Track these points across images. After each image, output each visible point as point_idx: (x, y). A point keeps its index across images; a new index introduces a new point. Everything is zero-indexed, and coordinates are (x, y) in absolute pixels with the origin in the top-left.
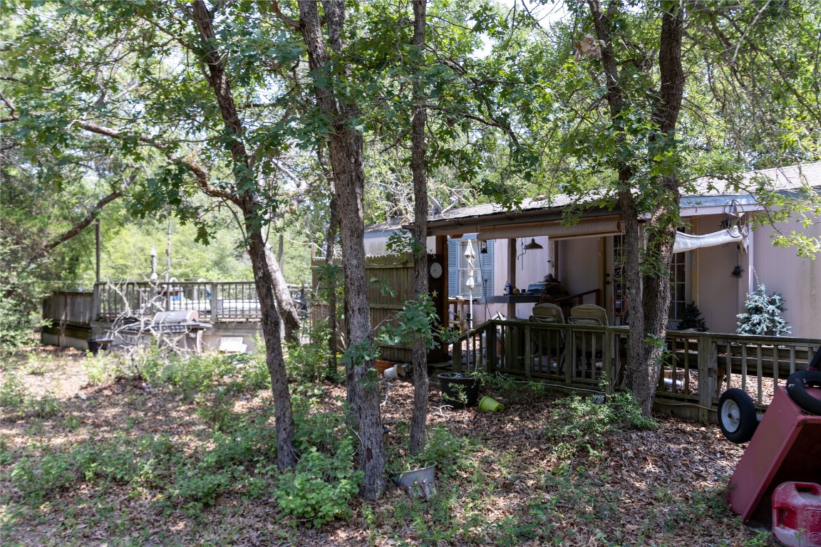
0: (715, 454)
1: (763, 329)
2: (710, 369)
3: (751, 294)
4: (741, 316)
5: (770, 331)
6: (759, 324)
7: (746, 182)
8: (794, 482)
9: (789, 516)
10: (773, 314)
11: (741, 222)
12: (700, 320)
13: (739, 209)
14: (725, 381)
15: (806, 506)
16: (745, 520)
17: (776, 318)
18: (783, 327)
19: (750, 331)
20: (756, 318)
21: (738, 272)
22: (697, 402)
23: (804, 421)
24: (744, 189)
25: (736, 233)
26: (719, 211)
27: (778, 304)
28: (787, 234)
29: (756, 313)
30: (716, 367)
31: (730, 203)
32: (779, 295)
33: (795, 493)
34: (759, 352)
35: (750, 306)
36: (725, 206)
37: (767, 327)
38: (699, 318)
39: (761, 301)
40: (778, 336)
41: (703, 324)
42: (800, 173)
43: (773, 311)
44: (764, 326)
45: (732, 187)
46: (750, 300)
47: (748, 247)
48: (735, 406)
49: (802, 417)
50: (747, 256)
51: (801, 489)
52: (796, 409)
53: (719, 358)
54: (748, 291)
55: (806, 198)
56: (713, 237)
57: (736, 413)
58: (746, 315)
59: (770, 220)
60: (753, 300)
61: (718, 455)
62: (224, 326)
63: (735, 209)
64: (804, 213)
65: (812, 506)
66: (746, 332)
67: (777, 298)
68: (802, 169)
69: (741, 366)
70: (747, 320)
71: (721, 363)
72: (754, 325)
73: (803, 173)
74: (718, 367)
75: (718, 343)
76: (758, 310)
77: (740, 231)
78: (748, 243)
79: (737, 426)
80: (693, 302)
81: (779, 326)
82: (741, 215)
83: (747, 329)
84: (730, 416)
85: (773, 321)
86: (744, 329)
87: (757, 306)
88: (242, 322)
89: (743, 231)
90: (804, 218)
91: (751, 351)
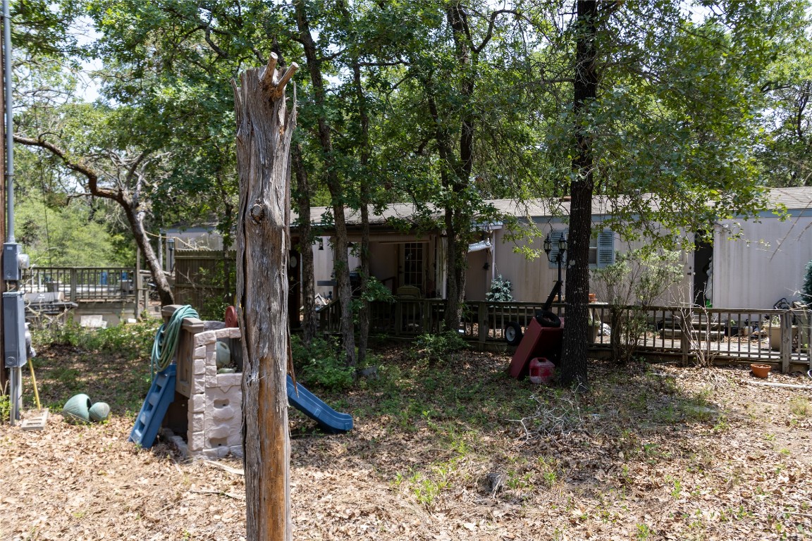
2: (485, 321)
3: (494, 281)
4: (488, 294)
6: (499, 299)
8: (537, 358)
9: (535, 371)
10: (506, 293)
11: (492, 236)
13: (491, 228)
15: (541, 366)
17: (508, 295)
20: (497, 295)
21: (487, 267)
22: (478, 340)
23: (543, 330)
25: (488, 243)
27: (509, 287)
28: (521, 247)
29: (496, 292)
31: (485, 224)
33: (538, 362)
34: (510, 310)
35: (493, 288)
37: (503, 301)
39: (499, 285)
43: (506, 291)
46: (493, 284)
47: (492, 252)
48: (513, 329)
49: (542, 328)
50: (492, 256)
51: (540, 361)
52: (539, 325)
54: (491, 278)
57: (513, 332)
58: (491, 293)
59: (513, 238)
62: (84, 306)
63: (488, 228)
65: (544, 366)
67: (508, 283)
69: (501, 318)
70: (492, 296)
71: (490, 318)
72: (496, 299)
76: (498, 290)
77: (491, 242)
78: (493, 249)
79: (514, 338)
82: (492, 232)
84: (510, 334)
87: (497, 288)
88: (101, 302)
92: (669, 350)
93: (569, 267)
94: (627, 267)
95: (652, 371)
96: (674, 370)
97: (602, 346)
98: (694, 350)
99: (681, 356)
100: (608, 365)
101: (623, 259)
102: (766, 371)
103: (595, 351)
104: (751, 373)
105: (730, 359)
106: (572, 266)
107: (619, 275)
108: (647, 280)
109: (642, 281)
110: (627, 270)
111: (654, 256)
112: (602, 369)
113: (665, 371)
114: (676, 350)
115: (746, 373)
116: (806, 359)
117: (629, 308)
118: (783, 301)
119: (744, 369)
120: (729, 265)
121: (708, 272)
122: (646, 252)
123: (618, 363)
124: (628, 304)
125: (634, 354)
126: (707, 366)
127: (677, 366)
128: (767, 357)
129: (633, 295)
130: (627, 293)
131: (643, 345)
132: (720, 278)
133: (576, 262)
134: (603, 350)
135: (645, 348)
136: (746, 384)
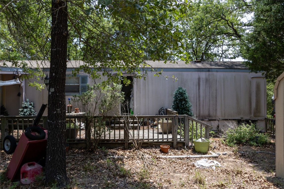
0: (6, 159)
1: (27, 114)
2: (6, 129)
3: (24, 102)
4: (20, 110)
5: (30, 114)
6: (26, 112)
7: (19, 64)
8: (27, 163)
9: (25, 174)
10: (31, 109)
11: (20, 77)
12: (5, 112)
13: (19, 73)
14: (12, 133)
15: (30, 170)
16: (12, 180)
17: (32, 110)
18: (34, 113)
19: (23, 115)
20: (25, 110)
21: (19, 95)
23: (29, 143)
24: (18, 66)
25: (18, 81)
26: (12, 73)
27: (33, 105)
28: (33, 82)
29: (26, 109)
30: (8, 128)
31: (16, 71)
32: (33, 102)
33: (28, 166)
34: (23, 122)
35: (23, 106)
36: (14, 71)
37: (29, 113)
38: (5, 111)
39: (27, 104)
40: (32, 116)
41: (7, 113)
42: (37, 63)
43: (31, 107)
44: (28, 113)
45: (14, 65)
46: (23, 104)
47: (23, 86)
48: (9, 141)
49: (29, 142)
50: (22, 89)
51: (29, 165)
52: (27, 139)
53: (9, 125)
54: (23, 101)
55: (38, 71)
56: (9, 82)
57: (9, 144)
58: (22, 109)
59: (27, 77)
60: (25, 104)
61: (7, 160)
63: (18, 73)
64: (38, 76)
65: (32, 169)
66: (22, 115)
67: (32, 103)
68: (38, 62)
69: (17, 127)
70: (22, 111)
71: (10, 127)
72: (25, 113)
73: (38, 63)
74: (9, 128)
75: (9, 120)
76: (26, 107)
77: (20, 81)
78: (23, 85)
79: (9, 148)
80: (3, 105)
81: (33, 112)
82: (20, 75)
83: (22, 114)
84: (7, 145)
85: (31, 111)
86: (21, 114)
87: (26, 106)
89: (21, 80)
90: (37, 78)
91: (20, 122)
92: (118, 140)
93: (50, 93)
94: (94, 94)
95: (110, 155)
96: (121, 152)
97: (81, 140)
98: (131, 140)
99: (124, 143)
100: (83, 153)
101: (92, 89)
102: (168, 149)
103: (76, 144)
104: (160, 150)
105: (149, 143)
106: (52, 93)
107: (89, 98)
108: (105, 101)
109: (102, 101)
110: (94, 95)
111: (109, 87)
112: (80, 156)
113: (116, 154)
114: (122, 140)
115: (158, 151)
116: (183, 140)
117: (95, 117)
118: (162, 109)
119: (156, 148)
120: (140, 93)
121: (131, 96)
122: (104, 85)
123: (89, 151)
124: (95, 115)
125: (99, 144)
126: (138, 149)
127: (122, 150)
128: (166, 140)
129: (97, 110)
130: (94, 109)
131: (103, 138)
132: (137, 99)
133: (55, 89)
134: (81, 143)
135: (105, 140)
136: (160, 158)
